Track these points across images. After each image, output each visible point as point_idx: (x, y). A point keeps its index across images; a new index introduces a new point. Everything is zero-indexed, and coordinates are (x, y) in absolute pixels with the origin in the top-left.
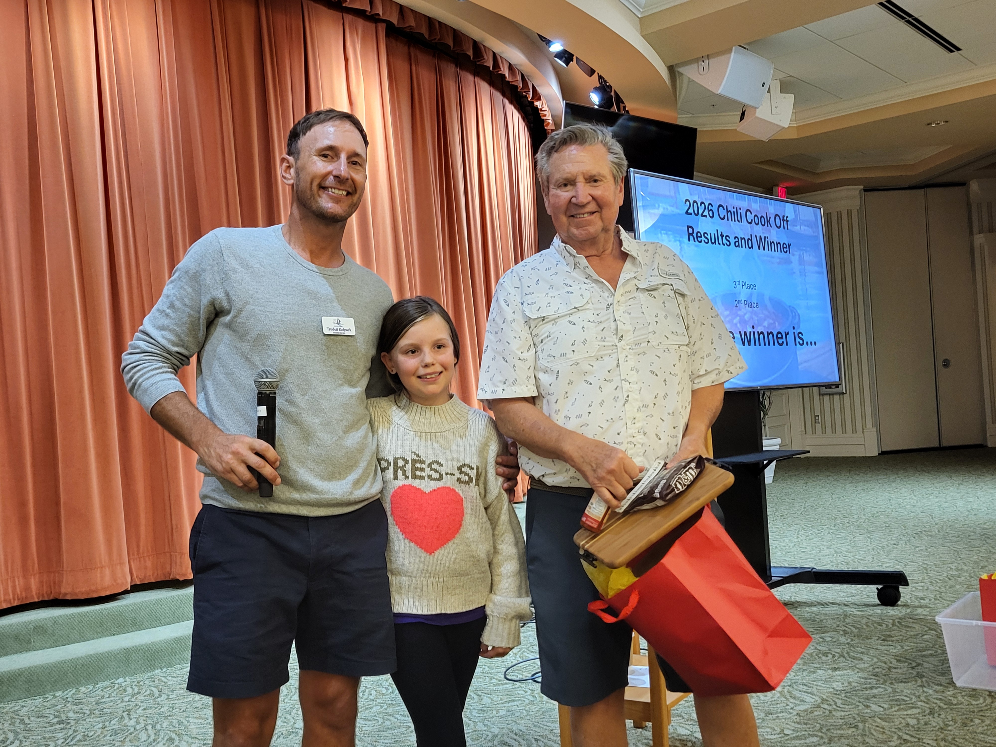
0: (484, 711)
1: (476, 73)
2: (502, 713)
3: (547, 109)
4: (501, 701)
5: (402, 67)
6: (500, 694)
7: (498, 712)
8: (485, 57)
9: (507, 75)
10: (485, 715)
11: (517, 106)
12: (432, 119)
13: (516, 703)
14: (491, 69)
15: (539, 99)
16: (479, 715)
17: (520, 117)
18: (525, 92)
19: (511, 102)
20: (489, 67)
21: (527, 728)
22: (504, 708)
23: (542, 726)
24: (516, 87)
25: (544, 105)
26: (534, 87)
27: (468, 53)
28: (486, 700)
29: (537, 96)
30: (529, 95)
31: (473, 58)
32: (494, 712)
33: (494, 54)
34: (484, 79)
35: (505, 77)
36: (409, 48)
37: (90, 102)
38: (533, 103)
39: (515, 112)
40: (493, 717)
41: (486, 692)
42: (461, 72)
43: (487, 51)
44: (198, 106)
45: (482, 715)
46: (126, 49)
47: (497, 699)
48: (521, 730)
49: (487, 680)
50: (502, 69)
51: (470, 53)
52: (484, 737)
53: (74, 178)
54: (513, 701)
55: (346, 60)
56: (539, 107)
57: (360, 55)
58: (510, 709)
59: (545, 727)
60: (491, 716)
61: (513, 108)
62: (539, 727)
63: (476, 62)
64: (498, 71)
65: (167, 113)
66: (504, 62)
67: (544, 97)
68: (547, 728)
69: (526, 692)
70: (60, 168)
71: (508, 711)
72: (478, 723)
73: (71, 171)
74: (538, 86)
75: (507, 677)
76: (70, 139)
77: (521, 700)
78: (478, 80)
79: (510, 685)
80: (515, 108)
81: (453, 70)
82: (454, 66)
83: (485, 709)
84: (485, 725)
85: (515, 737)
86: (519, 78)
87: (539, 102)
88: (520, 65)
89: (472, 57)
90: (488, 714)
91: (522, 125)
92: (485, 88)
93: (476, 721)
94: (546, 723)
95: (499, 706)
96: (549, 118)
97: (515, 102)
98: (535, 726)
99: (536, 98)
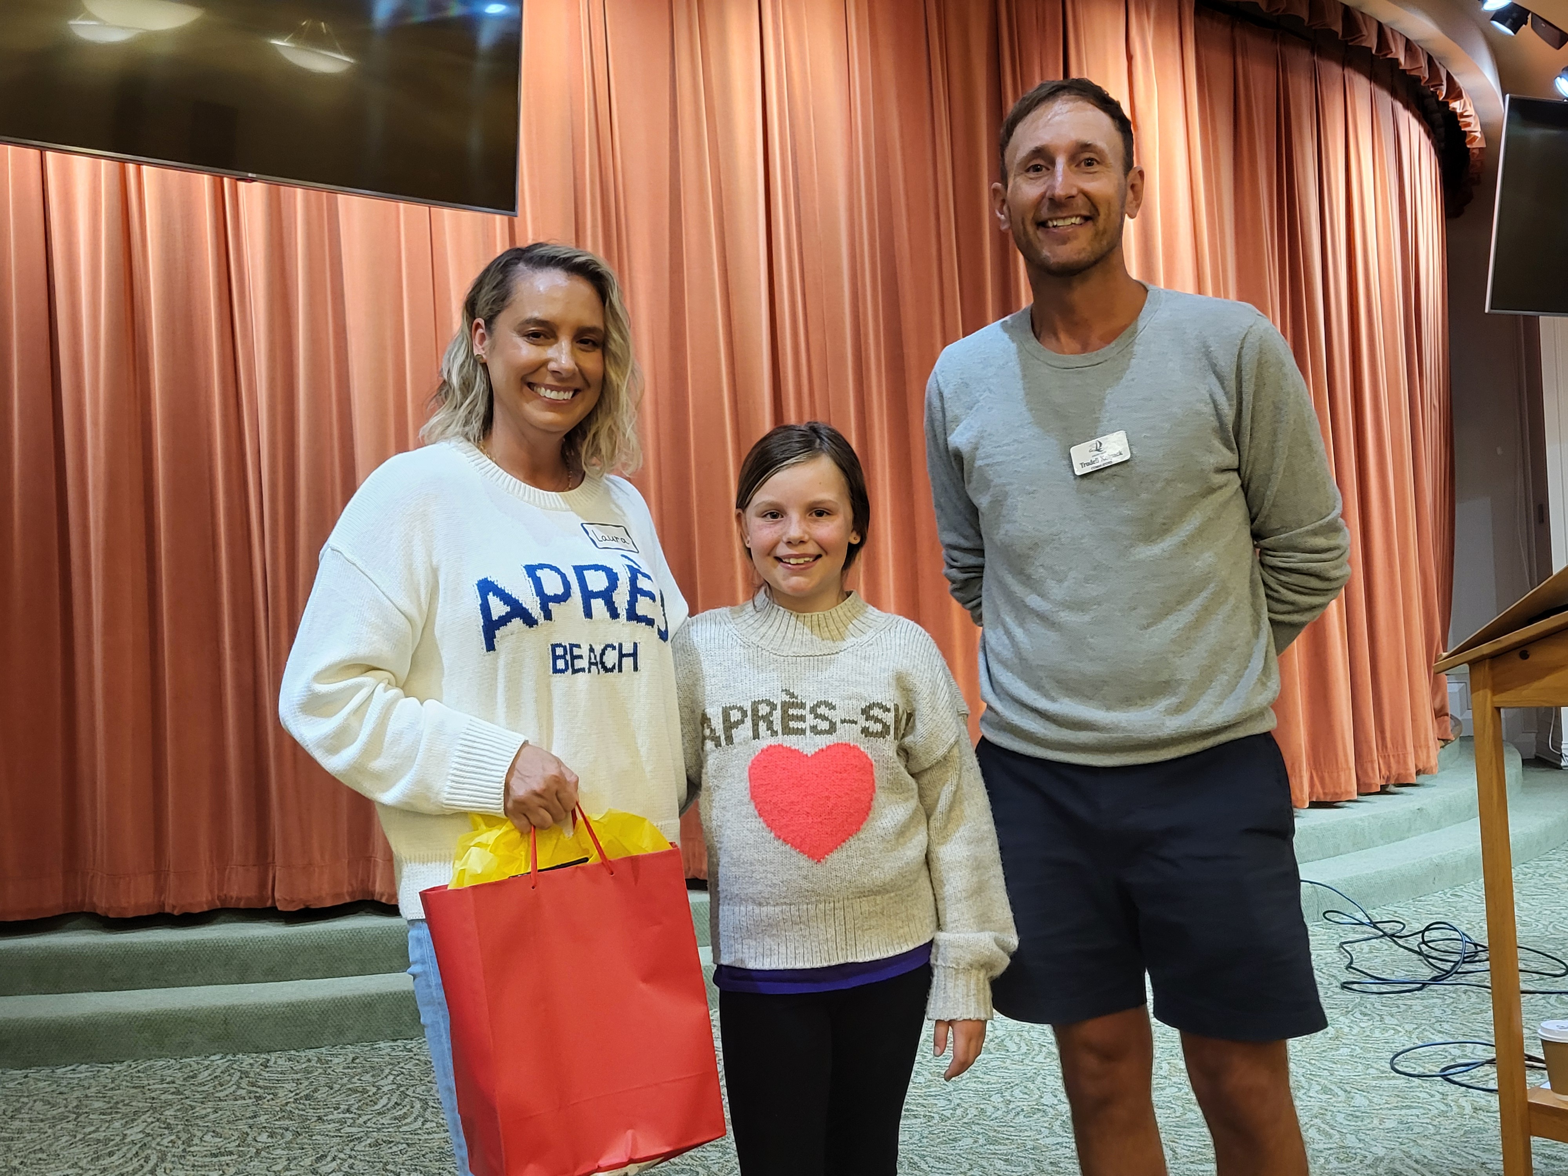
0: (1357, 1117)
1: (1345, 63)
2: (1389, 1124)
3: (1473, 113)
4: (1387, 1106)
5: (1221, 62)
6: (1384, 1093)
7: (1382, 1121)
8: (1365, 32)
9: (1402, 60)
10: (1359, 1123)
11: (1418, 112)
12: (1267, 143)
13: (1414, 1111)
14: (1374, 52)
15: (1459, 96)
16: (1348, 1123)
17: (1422, 130)
18: (1432, 86)
19: (1407, 107)
20: (1370, 49)
21: (1436, 1154)
22: (1393, 1117)
23: (1466, 1155)
24: (1418, 79)
25: (1468, 107)
26: (1449, 77)
27: (1333, 28)
28: (1359, 1100)
29: (1455, 92)
30: (1441, 90)
31: (1343, 36)
32: (1376, 1122)
33: (1380, 25)
34: (1360, 70)
35: (1399, 64)
36: (1232, 31)
37: (753, 155)
38: (1447, 104)
39: (1414, 123)
40: (1373, 1129)
41: (1358, 1087)
42: (1321, 62)
43: (1368, 23)
44: (903, 148)
45: (1354, 1123)
46: (804, 72)
47: (1380, 1102)
48: (1425, 1156)
49: (1359, 1069)
50: (1394, 50)
51: (1338, 28)
52: (1359, 1158)
53: (728, 268)
54: (1410, 1107)
55: (1130, 58)
56: (1459, 111)
57: (1153, 49)
58: (1405, 1119)
59: (1471, 1157)
60: (1370, 1126)
61: (1410, 116)
62: (1459, 1156)
63: (1347, 42)
64: (1387, 54)
65: (858, 162)
66: (1398, 37)
67: (1467, 91)
68: (1474, 1158)
69: (1432, 1096)
70: (711, 253)
71: (1401, 1123)
72: (1348, 1135)
73: (725, 257)
74: (1456, 75)
75: (1396, 1067)
76: (725, 210)
77: (1424, 1109)
78: (1348, 72)
79: (1401, 1081)
80: (1414, 115)
81: (1307, 59)
82: (1308, 52)
83: (1358, 1114)
84: (1360, 1140)
85: (1416, 1166)
86: (1424, 63)
87: (1458, 102)
88: (1427, 41)
89: (1340, 34)
90: (1365, 1123)
91: (1426, 143)
92: (1361, 86)
93: (1344, 1131)
94: (1472, 1151)
95: (1384, 1112)
96: (1475, 128)
97: (1413, 106)
98: (1452, 1153)
99: (1453, 96)
